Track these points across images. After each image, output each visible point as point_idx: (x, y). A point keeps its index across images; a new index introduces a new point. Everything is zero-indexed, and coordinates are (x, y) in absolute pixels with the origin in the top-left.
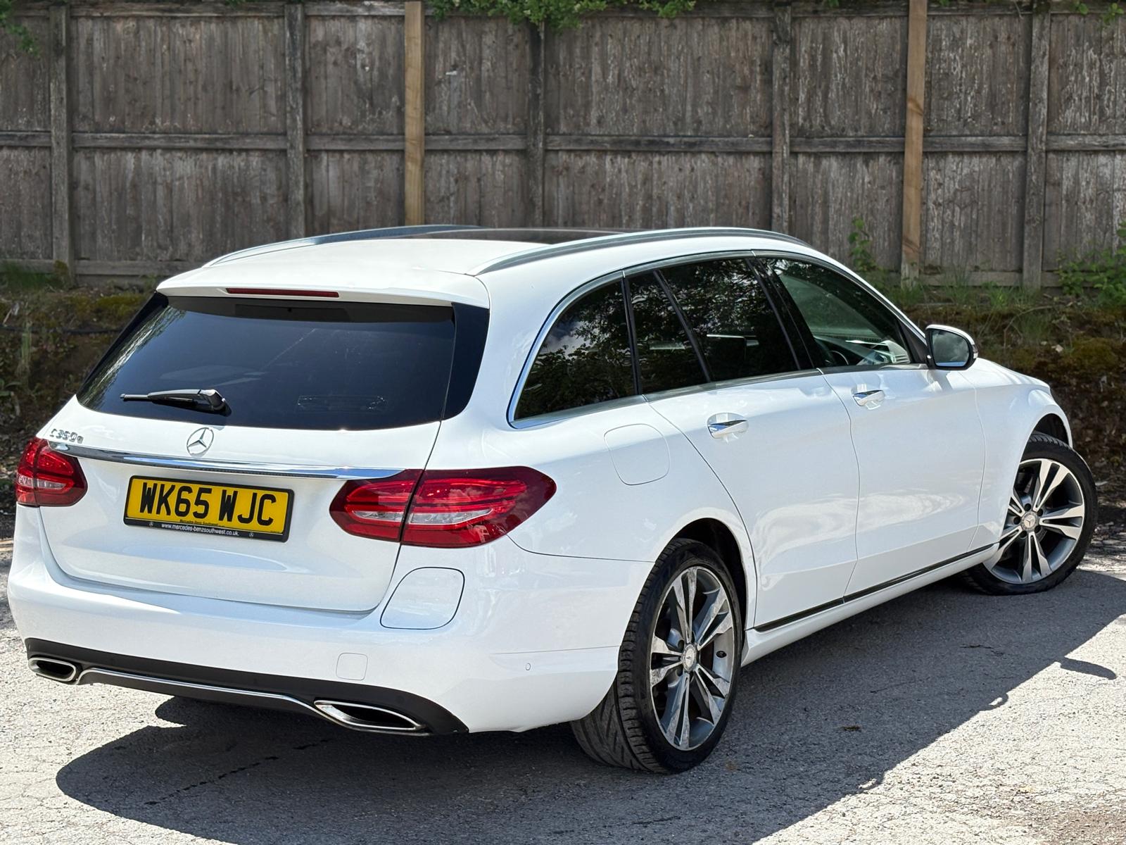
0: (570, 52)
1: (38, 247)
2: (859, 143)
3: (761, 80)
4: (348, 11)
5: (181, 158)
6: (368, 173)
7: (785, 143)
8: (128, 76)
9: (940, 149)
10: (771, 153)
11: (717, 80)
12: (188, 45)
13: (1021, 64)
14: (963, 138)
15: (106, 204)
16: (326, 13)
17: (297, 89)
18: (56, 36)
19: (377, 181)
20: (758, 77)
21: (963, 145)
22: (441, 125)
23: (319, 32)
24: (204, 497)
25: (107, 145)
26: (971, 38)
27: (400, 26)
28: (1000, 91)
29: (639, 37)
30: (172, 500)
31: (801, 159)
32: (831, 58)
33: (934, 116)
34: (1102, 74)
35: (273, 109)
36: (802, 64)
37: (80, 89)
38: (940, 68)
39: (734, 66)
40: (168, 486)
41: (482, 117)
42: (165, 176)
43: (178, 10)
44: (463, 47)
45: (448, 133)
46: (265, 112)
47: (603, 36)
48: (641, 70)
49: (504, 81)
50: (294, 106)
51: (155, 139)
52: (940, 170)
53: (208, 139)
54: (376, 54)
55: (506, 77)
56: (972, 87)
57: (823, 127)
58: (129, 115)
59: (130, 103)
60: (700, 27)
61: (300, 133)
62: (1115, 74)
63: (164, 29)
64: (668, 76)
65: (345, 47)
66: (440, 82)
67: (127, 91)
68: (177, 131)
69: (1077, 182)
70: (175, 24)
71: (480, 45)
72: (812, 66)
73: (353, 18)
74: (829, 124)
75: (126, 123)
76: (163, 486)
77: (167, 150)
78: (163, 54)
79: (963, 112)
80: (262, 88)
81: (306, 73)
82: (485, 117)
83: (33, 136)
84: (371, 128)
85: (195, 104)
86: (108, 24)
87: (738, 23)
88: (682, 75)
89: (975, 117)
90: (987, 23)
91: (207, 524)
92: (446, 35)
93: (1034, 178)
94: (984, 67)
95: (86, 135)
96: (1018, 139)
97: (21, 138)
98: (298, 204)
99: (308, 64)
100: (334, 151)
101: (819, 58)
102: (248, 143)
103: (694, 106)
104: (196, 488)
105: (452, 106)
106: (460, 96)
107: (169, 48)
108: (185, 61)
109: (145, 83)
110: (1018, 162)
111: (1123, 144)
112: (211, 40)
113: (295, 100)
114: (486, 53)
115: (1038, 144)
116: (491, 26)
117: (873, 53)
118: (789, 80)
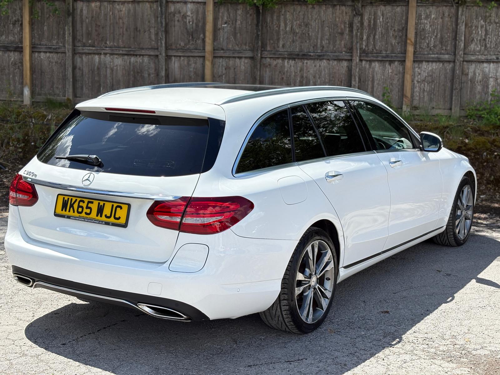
0: (272, 17)
1: (60, 92)
2: (387, 56)
3: (348, 30)
5: (117, 58)
6: (191, 65)
7: (357, 56)
8: (96, 25)
9: (420, 60)
10: (351, 60)
11: (330, 30)
12: (120, 12)
13: (454, 26)
14: (429, 55)
15: (87, 75)
16: (175, 1)
17: (163, 31)
18: (68, 8)
19: (194, 69)
20: (347, 29)
21: (429, 58)
22: (220, 46)
23: (172, 8)
24: (90, 205)
25: (88, 52)
26: (434, 15)
27: (204, 6)
28: (445, 36)
29: (300, 12)
30: (76, 206)
31: (364, 62)
32: (377, 22)
33: (418, 46)
34: (486, 30)
35: (153, 39)
36: (365, 24)
37: (78, 29)
38: (421, 27)
39: (338, 24)
40: (74, 199)
41: (236, 43)
42: (110, 65)
44: (229, 15)
45: (223, 49)
46: (150, 40)
47: (285, 12)
48: (300, 25)
49: (245, 29)
50: (162, 37)
51: (106, 50)
52: (419, 68)
53: (128, 50)
54: (194, 17)
55: (246, 27)
56: (433, 34)
57: (373, 50)
58: (96, 40)
59: (97, 35)
60: (325, 8)
61: (164, 48)
62: (492, 31)
63: (111, 6)
64: (311, 28)
65: (182, 14)
66: (219, 29)
67: (96, 30)
68: (115, 47)
69: (475, 74)
70: (115, 4)
71: (236, 14)
72: (369, 25)
73: (186, 3)
74: (375, 48)
75: (95, 43)
76: (72, 199)
77: (111, 54)
78: (110, 16)
79: (430, 44)
80: (149, 30)
81: (167, 24)
82: (237, 43)
83: (59, 48)
84: (192, 47)
85: (123, 36)
86: (89, 4)
87: (340, 7)
88: (317, 28)
89: (434, 46)
90: (440, 9)
91: (91, 218)
92: (223, 10)
93: (457, 72)
94: (439, 27)
95: (80, 48)
96: (451, 56)
97: (54, 49)
98: (162, 77)
99: (167, 20)
100: (177, 56)
101: (372, 22)
102: (143, 52)
103: (322, 40)
104: (86, 201)
105: (225, 39)
106: (228, 35)
107: (112, 14)
108: (119, 19)
109: (103, 28)
110: (451, 65)
111: (494, 59)
112: (129, 10)
113: (162, 35)
114: (239, 18)
115: (459, 58)
116: (240, 7)
117: (394, 20)
118: (360, 30)
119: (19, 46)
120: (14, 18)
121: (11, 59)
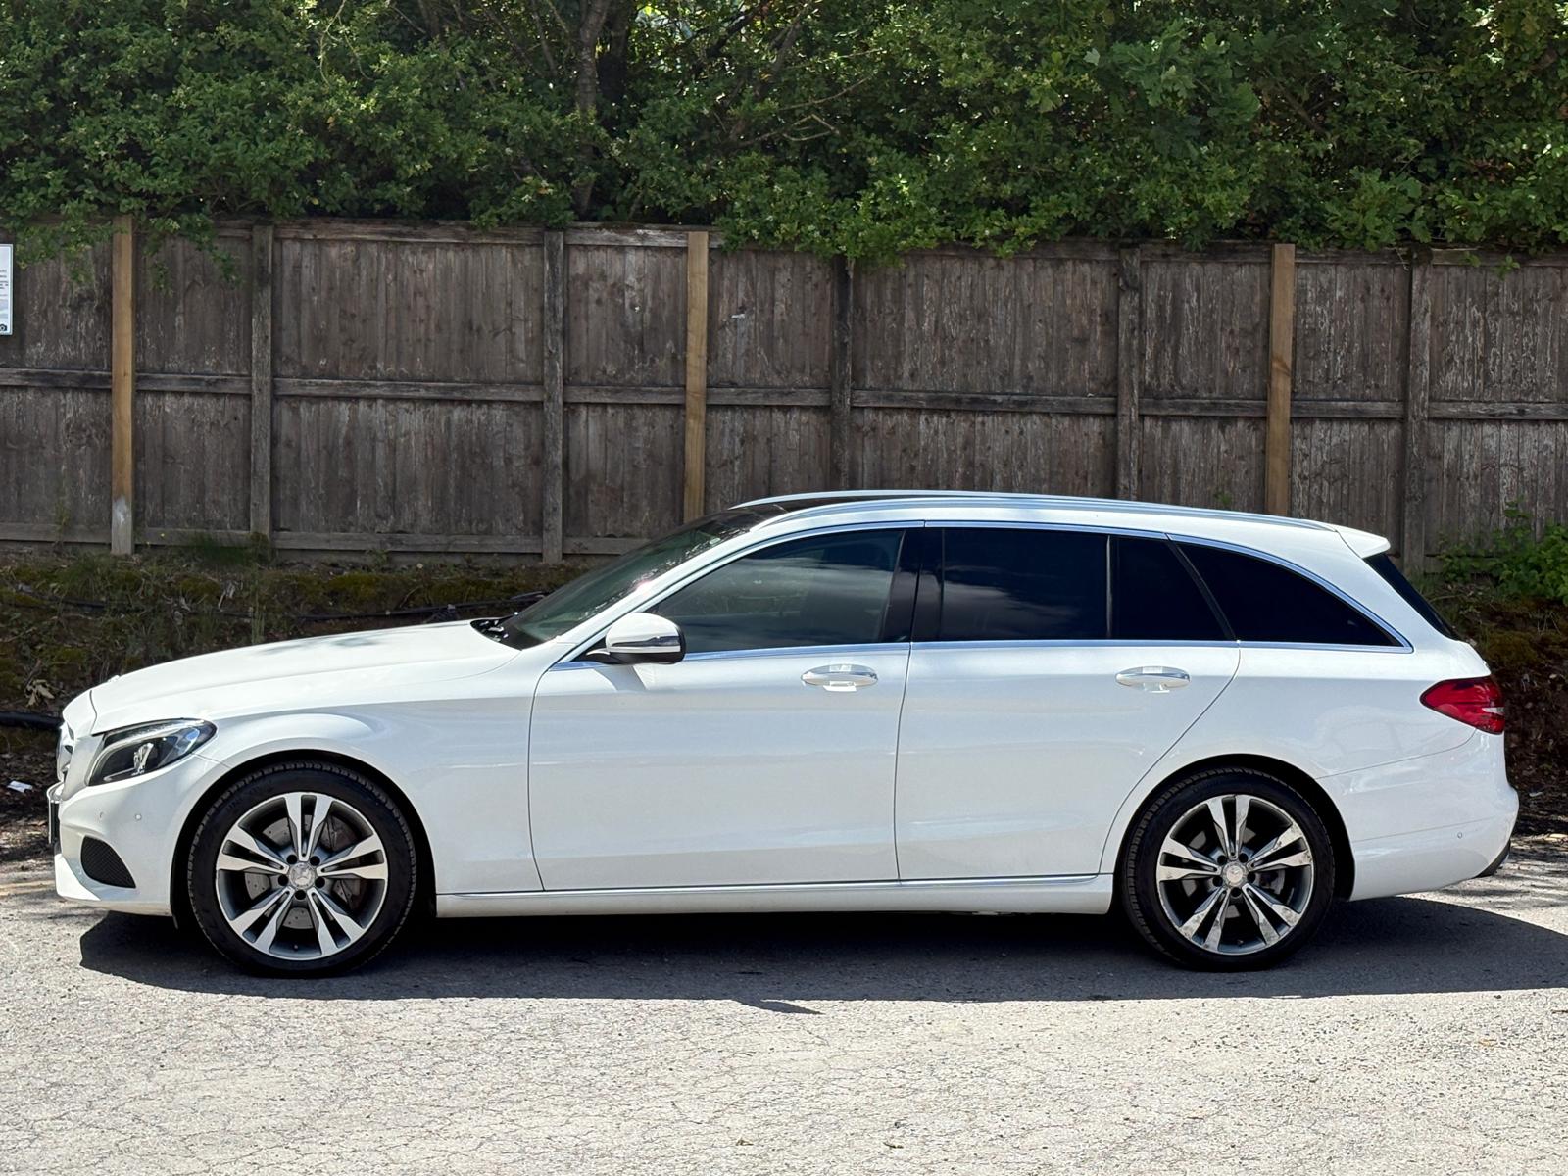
0: (879, 294)
1: (226, 516)
2: (1215, 405)
3: (1101, 332)
4: (617, 240)
5: (407, 411)
6: (636, 430)
7: (1134, 404)
8: (344, 311)
9: (1307, 415)
10: (1114, 416)
11: (1050, 331)
12: (418, 275)
13: (1398, 320)
14: (1333, 403)
15: (312, 464)
16: (590, 243)
17: (556, 331)
18: (260, 261)
19: (646, 441)
20: (1098, 329)
21: (1335, 410)
22: (725, 375)
23: (580, 265)
25: (317, 393)
26: (1340, 290)
27: (682, 260)
28: (1373, 350)
29: (960, 278)
31: (1148, 423)
32: (1181, 309)
33: (1299, 377)
34: (1486, 334)
35: (523, 355)
36: (1148, 315)
37: (287, 327)
38: (1305, 324)
39: (1070, 315)
41: (774, 368)
42: (387, 430)
43: (409, 235)
44: (753, 286)
45: (733, 385)
46: (513, 356)
47: (917, 276)
48: (962, 317)
49: (800, 326)
50: (553, 351)
51: (377, 387)
52: (1305, 438)
53: (444, 387)
54: (648, 291)
55: (803, 322)
56: (1342, 346)
57: (1172, 387)
58: (343, 357)
59: (345, 344)
60: (1032, 269)
61: (560, 382)
62: (1502, 334)
63: (390, 256)
64: (994, 324)
65: (611, 282)
67: (343, 330)
68: (403, 377)
69: (1459, 455)
70: (404, 251)
71: (773, 283)
72: (1161, 317)
73: (622, 249)
74: (1180, 383)
75: (341, 367)
77: (389, 399)
78: (387, 285)
79: (1331, 373)
80: (510, 329)
81: (565, 314)
82: (778, 367)
83: (224, 381)
84: (641, 377)
85: (427, 347)
86: (321, 249)
87: (1074, 263)
88: (1009, 324)
89: (1345, 379)
90: (1358, 272)
92: (732, 270)
93: (1415, 449)
94: (1357, 323)
95: (291, 381)
96: (1394, 404)
97: (209, 383)
98: (556, 467)
99: (569, 302)
100: (596, 404)
101: (1169, 308)
102: (492, 393)
103: (1025, 360)
105: (739, 354)
106: (748, 343)
107: (395, 279)
108: (415, 295)
109: (364, 321)
110: (1393, 431)
111: (1511, 413)
112: (447, 270)
113: (553, 343)
114: (780, 293)
115: (1418, 409)
116: (784, 261)
117: (1229, 305)
118: (1136, 333)
119: (93, 377)
120: (77, 289)
121: (64, 414)
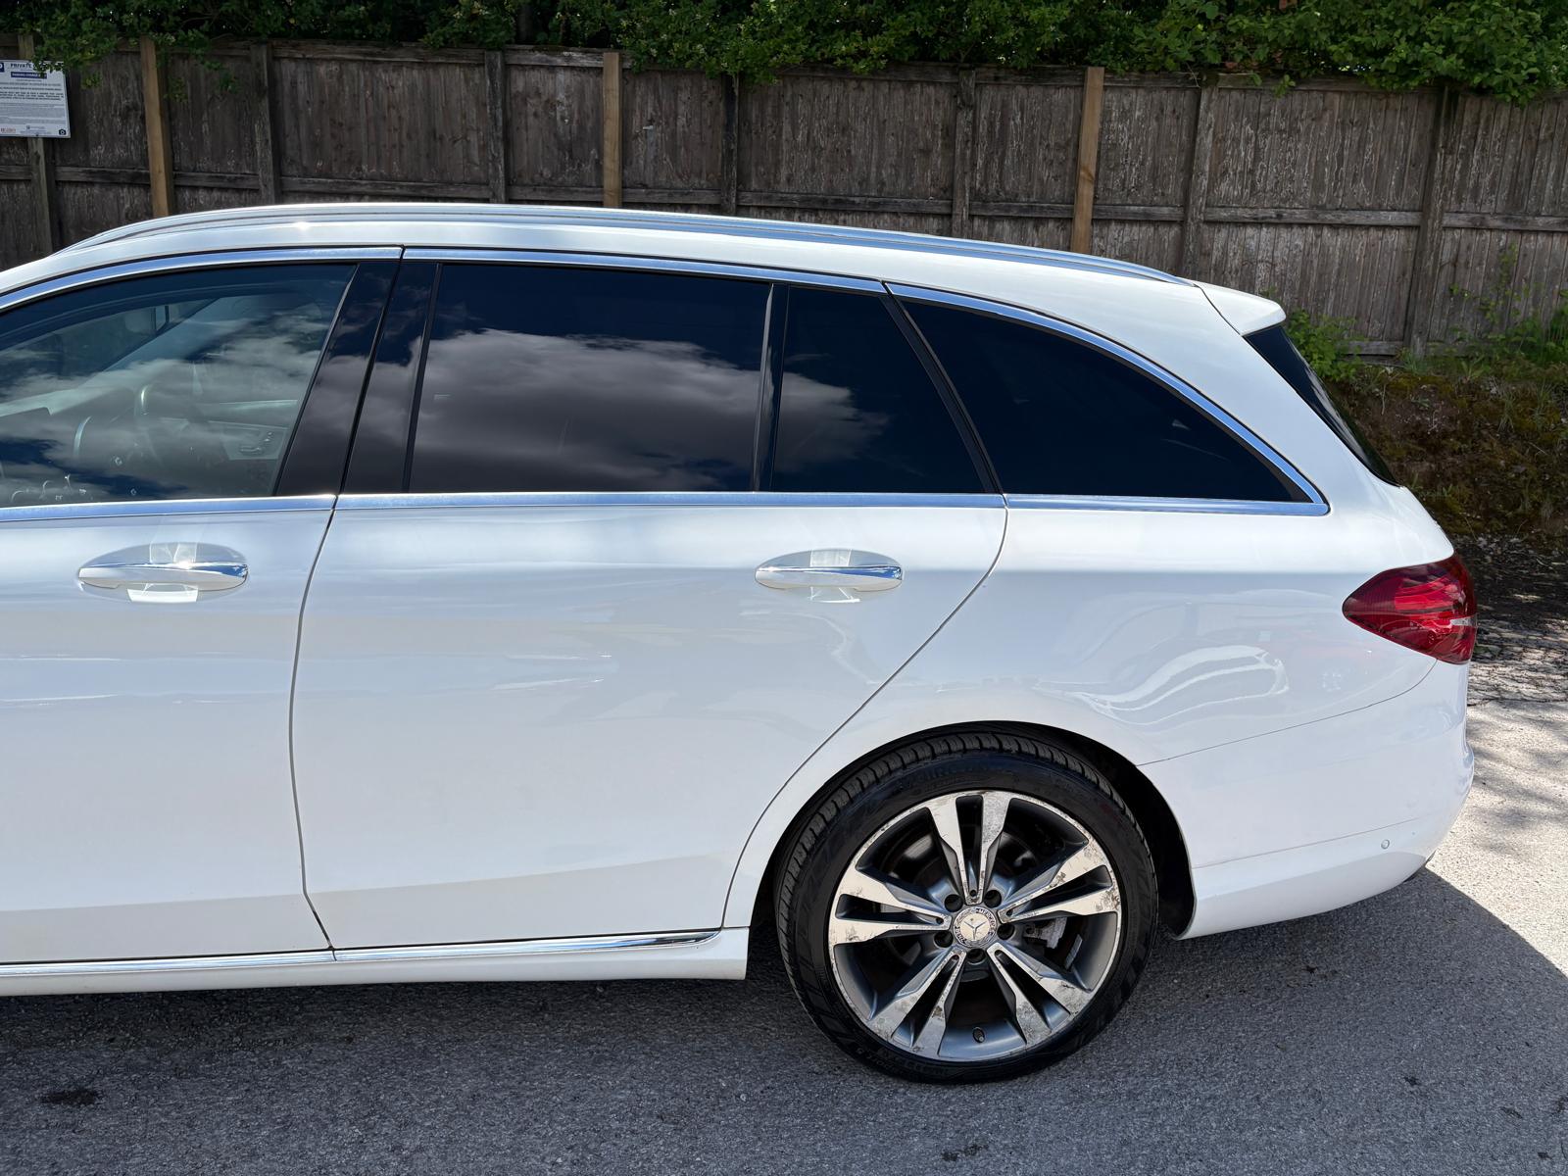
0: (762, 111)
2: (1031, 208)
3: (942, 145)
4: (547, 61)
7: (965, 205)
8: (333, 120)
9: (1105, 217)
10: (950, 216)
11: (900, 143)
12: (391, 92)
13: (1184, 137)
14: (1127, 207)
16: (526, 63)
17: (498, 138)
18: (258, 76)
20: (940, 142)
21: (1127, 213)
22: (638, 178)
23: (520, 82)
25: (315, 189)
26: (1139, 110)
27: (598, 79)
28: (1162, 163)
29: (828, 97)
31: (977, 222)
32: (1008, 125)
33: (1100, 186)
34: (1257, 149)
35: (477, 160)
36: (981, 130)
37: (287, 133)
38: (1108, 139)
39: (917, 130)
41: (677, 172)
43: (380, 54)
44: (660, 102)
45: (645, 186)
46: (468, 162)
47: (792, 96)
48: (829, 131)
49: (698, 137)
50: (496, 155)
51: (361, 185)
52: (1103, 238)
53: (414, 186)
54: (575, 107)
55: (701, 134)
56: (1137, 158)
57: (998, 192)
58: (336, 160)
59: (336, 149)
60: (887, 90)
61: (502, 181)
62: (1269, 149)
63: (367, 73)
64: (855, 137)
65: (544, 98)
66: (636, 136)
67: (333, 136)
68: (382, 177)
69: (1225, 253)
70: (377, 70)
71: (676, 100)
72: (991, 132)
73: (552, 69)
74: (1004, 189)
75: (334, 169)
78: (366, 100)
79: (1127, 182)
80: (465, 137)
81: (507, 125)
82: (680, 171)
83: (242, 178)
84: (570, 180)
85: (400, 152)
86: (311, 67)
87: (922, 86)
88: (868, 137)
89: (1138, 187)
90: (1154, 96)
92: (643, 89)
93: (1191, 247)
94: (1150, 140)
95: (294, 179)
96: (1176, 210)
97: (230, 180)
99: (509, 114)
101: (998, 124)
102: (452, 192)
103: (879, 167)
105: (649, 161)
106: (657, 151)
107: (372, 94)
108: (389, 107)
109: (350, 129)
110: (1175, 230)
111: (1271, 218)
112: (413, 87)
113: (497, 149)
114: (682, 109)
115: (1196, 214)
116: (685, 82)
117: (1047, 122)
118: (969, 144)
119: (141, 174)
120: (124, 102)
121: (124, 205)
